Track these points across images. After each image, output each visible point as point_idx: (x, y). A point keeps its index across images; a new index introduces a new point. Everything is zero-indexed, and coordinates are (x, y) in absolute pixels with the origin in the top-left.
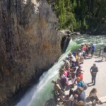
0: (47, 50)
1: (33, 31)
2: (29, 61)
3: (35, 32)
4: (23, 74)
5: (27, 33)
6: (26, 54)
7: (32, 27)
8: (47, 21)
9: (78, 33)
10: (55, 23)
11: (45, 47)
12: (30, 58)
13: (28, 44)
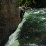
0: (14, 20)
2: (6, 27)
3: (6, 11)
4: (4, 34)
5: (2, 11)
6: (3, 23)
7: (4, 8)
8: (12, 3)
9: (30, 8)
11: (13, 18)
12: (6, 25)
13: (3, 17)
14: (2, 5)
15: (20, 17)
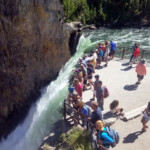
0: (49, 52)
1: (26, 25)
4: (16, 89)
5: (18, 29)
6: (18, 60)
7: (24, 20)
8: (47, 10)
9: (93, 27)
10: (59, 12)
11: (46, 49)
12: (25, 66)
13: (20, 45)
14: (21, 14)
15: (67, 45)
